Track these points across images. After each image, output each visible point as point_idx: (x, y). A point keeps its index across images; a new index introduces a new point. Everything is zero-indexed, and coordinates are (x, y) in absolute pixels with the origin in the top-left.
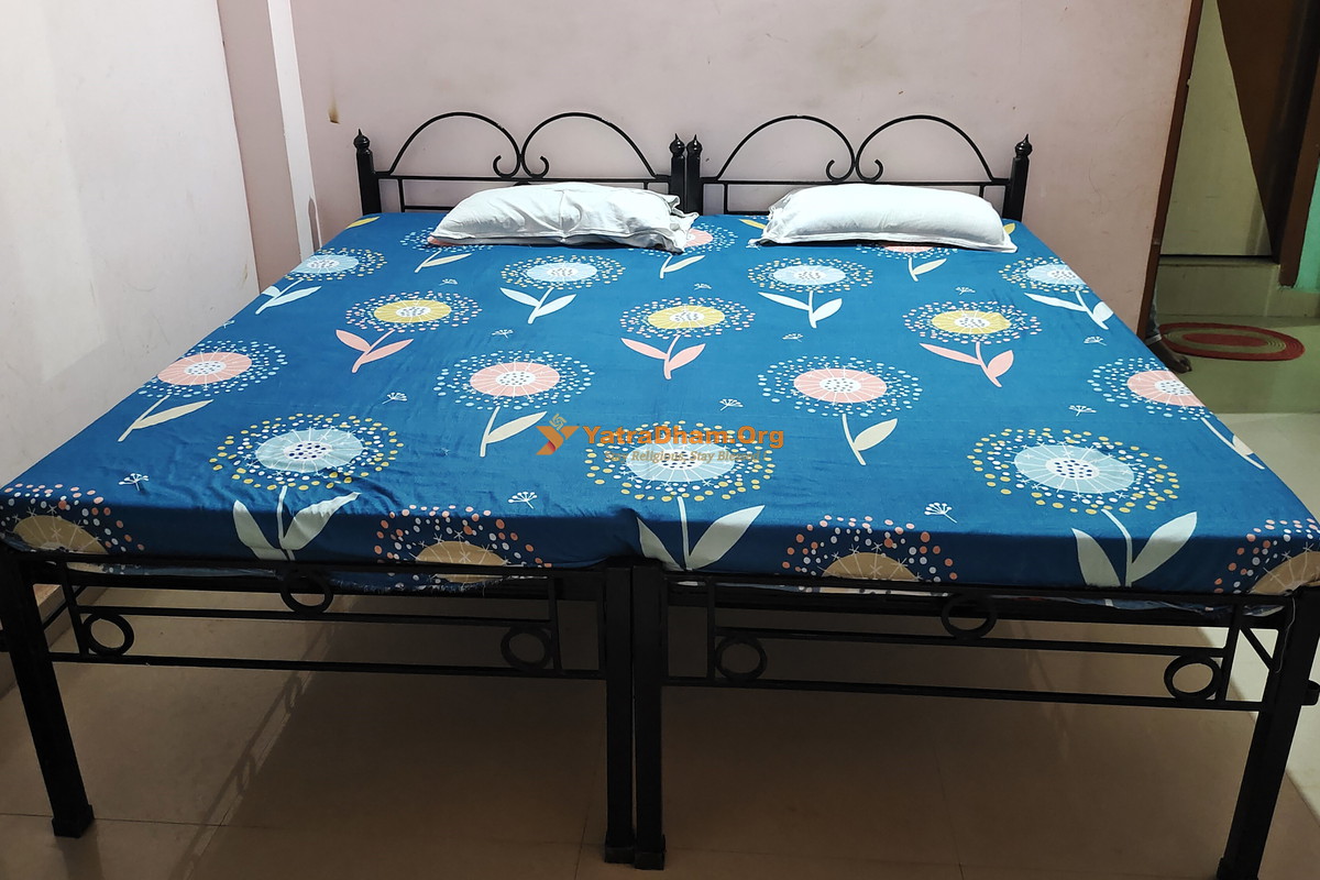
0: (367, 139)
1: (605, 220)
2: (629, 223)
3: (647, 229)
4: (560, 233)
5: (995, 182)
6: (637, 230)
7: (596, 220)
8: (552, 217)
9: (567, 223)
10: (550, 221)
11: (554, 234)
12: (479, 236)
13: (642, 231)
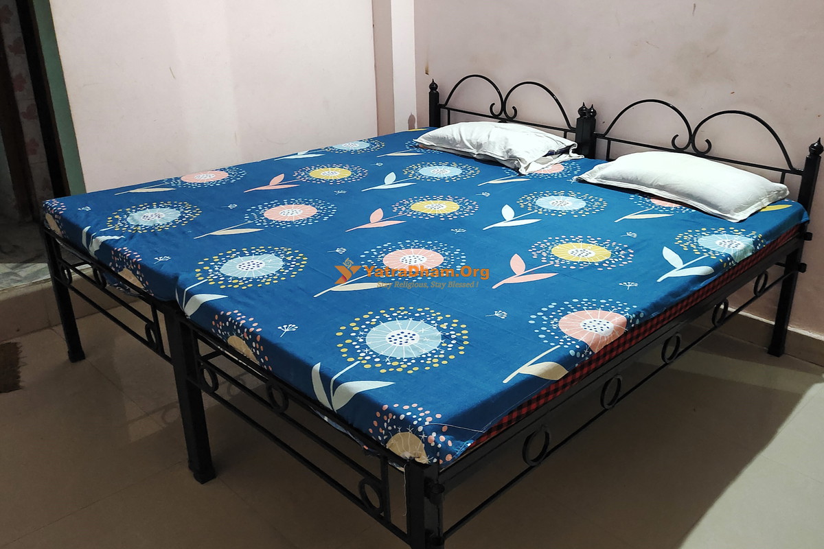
0: (436, 85)
1: (497, 148)
2: (508, 152)
3: (515, 157)
4: (474, 151)
5: (794, 171)
6: (510, 157)
7: (491, 147)
8: (473, 141)
9: (479, 146)
10: (471, 144)
11: (470, 151)
12: (438, 145)
13: (513, 158)
